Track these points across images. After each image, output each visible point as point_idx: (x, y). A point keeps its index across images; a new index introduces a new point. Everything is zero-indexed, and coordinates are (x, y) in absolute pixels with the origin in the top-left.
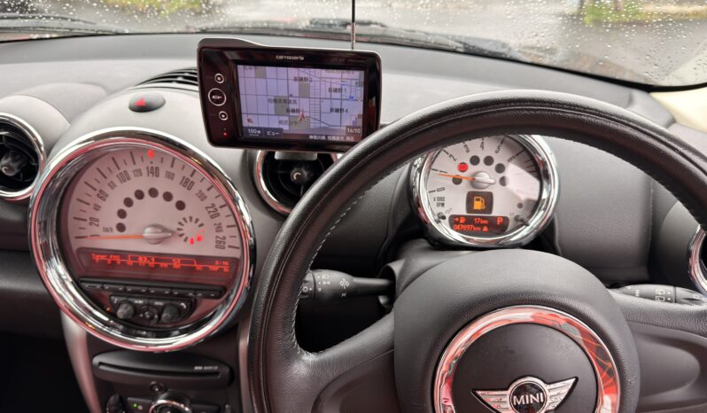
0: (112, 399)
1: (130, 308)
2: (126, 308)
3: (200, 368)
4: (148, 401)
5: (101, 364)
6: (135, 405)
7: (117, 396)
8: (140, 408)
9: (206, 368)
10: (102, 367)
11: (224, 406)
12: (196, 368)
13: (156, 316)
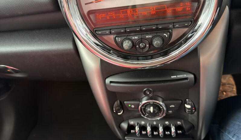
0: (116, 103)
1: (130, 42)
2: (128, 42)
3: (175, 77)
4: (138, 102)
5: (111, 82)
6: (130, 105)
7: (119, 102)
8: (133, 106)
9: (178, 76)
10: (112, 84)
11: (185, 100)
12: (172, 77)
13: (147, 46)
